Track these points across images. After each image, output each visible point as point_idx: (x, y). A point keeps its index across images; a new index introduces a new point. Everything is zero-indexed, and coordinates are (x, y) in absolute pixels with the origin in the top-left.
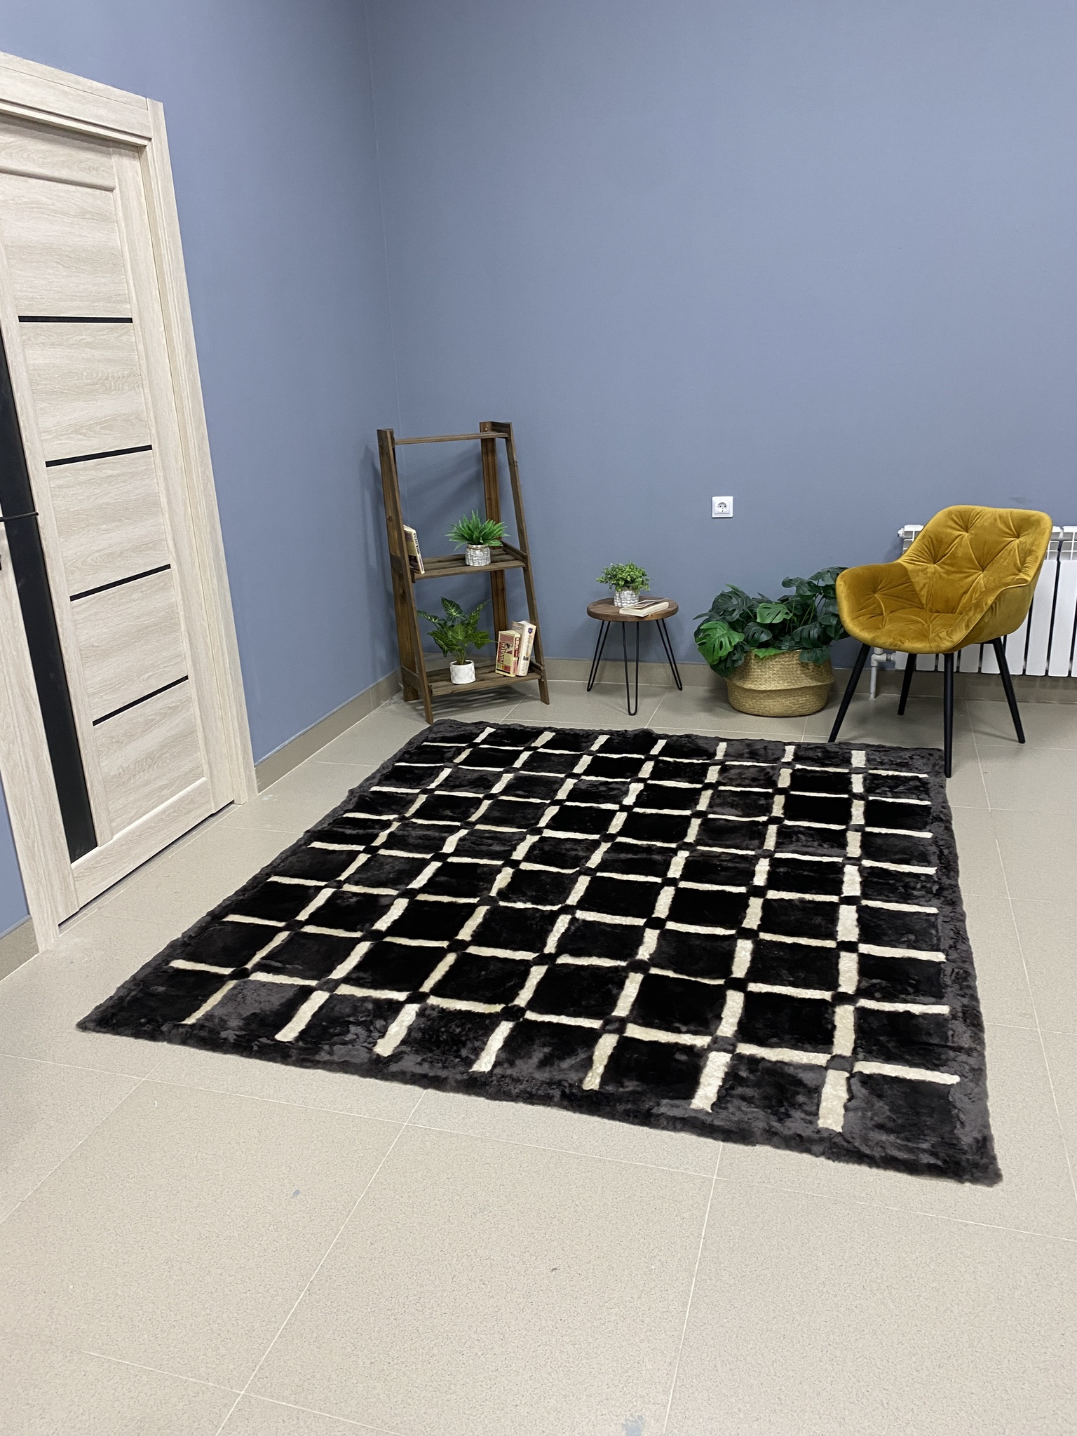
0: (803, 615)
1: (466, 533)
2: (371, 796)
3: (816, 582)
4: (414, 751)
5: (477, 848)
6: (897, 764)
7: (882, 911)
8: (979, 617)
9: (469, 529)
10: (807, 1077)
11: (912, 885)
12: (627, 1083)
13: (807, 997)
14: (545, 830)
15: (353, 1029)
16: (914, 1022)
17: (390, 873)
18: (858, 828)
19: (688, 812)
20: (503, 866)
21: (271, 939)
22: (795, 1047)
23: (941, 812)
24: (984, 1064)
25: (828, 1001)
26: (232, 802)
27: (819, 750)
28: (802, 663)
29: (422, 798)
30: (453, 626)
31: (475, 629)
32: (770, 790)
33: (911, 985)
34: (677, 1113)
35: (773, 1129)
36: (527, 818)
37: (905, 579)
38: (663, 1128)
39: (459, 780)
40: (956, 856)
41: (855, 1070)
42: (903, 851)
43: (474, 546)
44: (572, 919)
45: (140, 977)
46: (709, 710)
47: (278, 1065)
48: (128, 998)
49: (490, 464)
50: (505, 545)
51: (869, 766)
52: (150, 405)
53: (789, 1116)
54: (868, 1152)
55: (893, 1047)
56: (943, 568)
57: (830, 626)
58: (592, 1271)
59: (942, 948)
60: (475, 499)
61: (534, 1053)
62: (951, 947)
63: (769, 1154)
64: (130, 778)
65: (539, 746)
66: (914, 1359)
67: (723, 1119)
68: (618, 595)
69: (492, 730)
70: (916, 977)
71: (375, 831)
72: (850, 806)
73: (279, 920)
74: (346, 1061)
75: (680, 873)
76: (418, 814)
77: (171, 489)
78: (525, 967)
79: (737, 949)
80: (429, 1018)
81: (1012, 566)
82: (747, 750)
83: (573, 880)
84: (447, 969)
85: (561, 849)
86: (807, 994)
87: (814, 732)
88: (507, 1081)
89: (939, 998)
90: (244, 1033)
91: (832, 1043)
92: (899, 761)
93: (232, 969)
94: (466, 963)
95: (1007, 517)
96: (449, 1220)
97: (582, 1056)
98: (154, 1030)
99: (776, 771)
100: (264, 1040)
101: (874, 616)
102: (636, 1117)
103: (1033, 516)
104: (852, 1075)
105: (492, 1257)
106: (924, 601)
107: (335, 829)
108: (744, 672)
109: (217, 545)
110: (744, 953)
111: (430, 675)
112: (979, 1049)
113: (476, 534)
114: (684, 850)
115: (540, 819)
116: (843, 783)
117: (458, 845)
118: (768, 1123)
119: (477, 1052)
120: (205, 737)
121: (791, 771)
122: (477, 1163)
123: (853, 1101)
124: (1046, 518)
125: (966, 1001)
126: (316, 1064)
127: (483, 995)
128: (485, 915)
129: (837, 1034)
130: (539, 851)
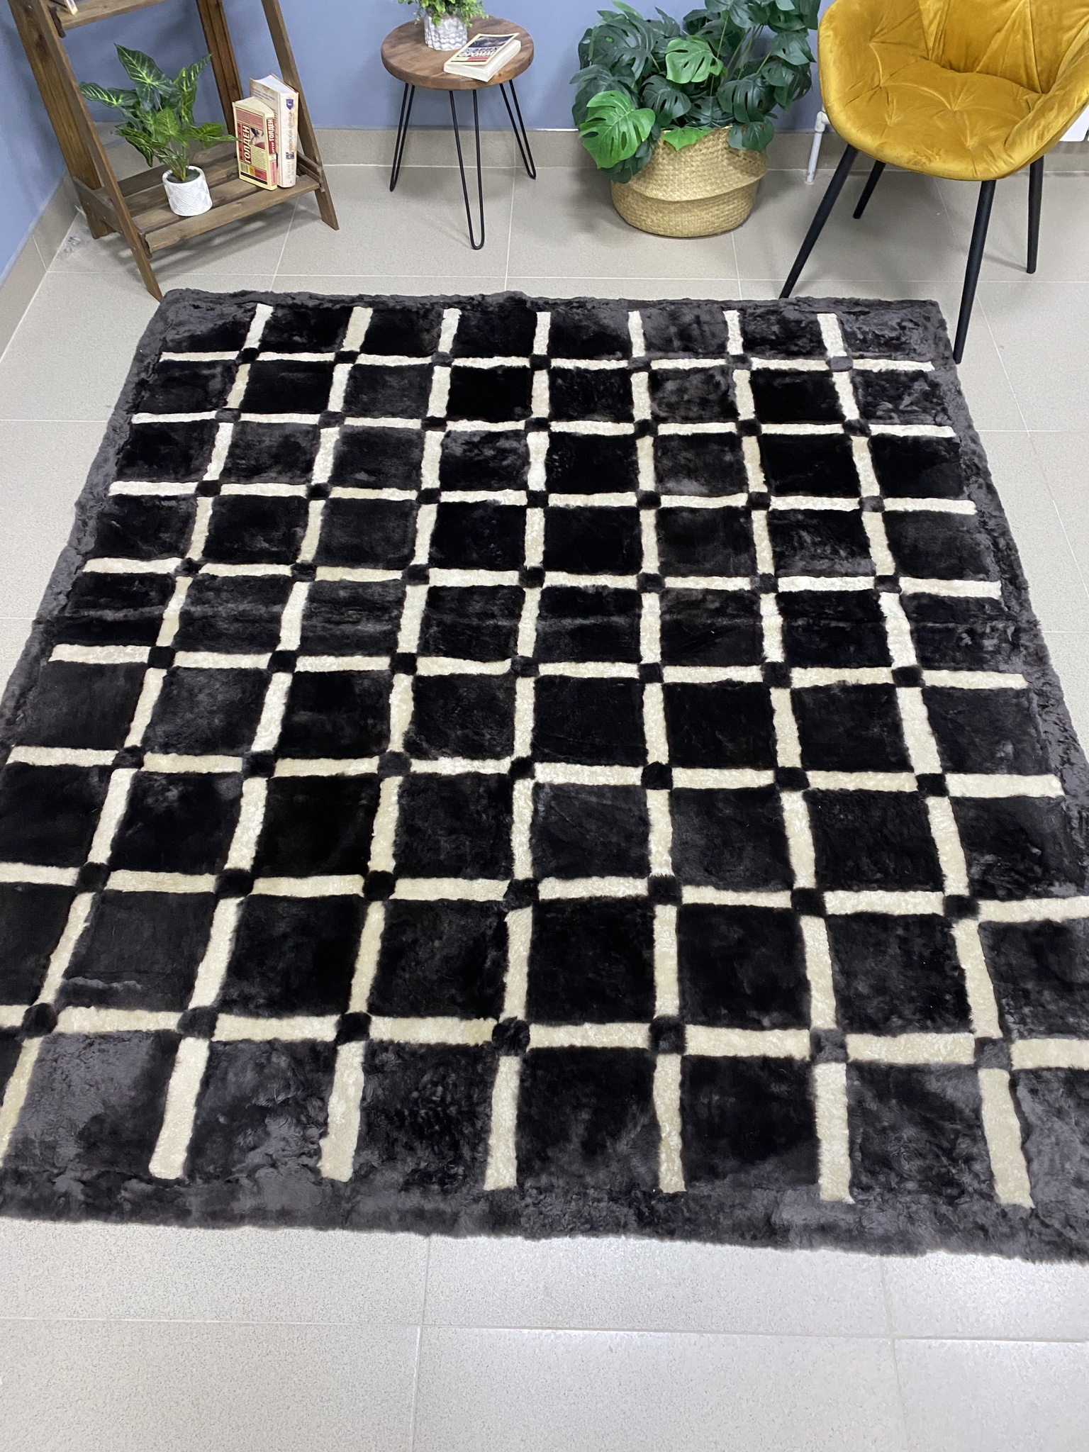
2: (115, 509)
4: (154, 380)
5: (337, 630)
6: (887, 343)
7: (958, 694)
10: (955, 1094)
11: (978, 626)
14: (431, 571)
15: (272, 1125)
17: (212, 714)
18: (873, 503)
19: (630, 498)
20: (392, 669)
21: (62, 923)
23: (974, 452)
25: (939, 915)
27: (773, 318)
28: (731, 147)
29: (206, 508)
32: (733, 427)
33: (1036, 859)
36: (393, 542)
37: (912, 7)
39: (253, 453)
41: (1015, 1064)
44: (534, 789)
46: (589, 227)
51: (850, 351)
53: (958, 1189)
54: (1074, 1238)
59: (1052, 764)
61: (570, 1126)
62: (1063, 763)
65: (357, 347)
68: (432, 25)
69: (268, 312)
70: (1038, 839)
71: (154, 606)
72: (850, 451)
73: (63, 863)
74: (285, 1210)
75: (659, 648)
78: (498, 918)
79: (787, 816)
80: (383, 1070)
82: (673, 331)
83: (509, 691)
84: (377, 947)
85: (468, 615)
88: (548, 1199)
90: (92, 1174)
91: (968, 1008)
92: (886, 334)
93: (22, 1010)
94: (403, 924)
97: (641, 1117)
99: (728, 378)
100: (134, 1184)
102: (751, 1232)
104: (1014, 1076)
106: (931, 43)
107: (82, 607)
108: (647, 169)
110: (798, 825)
114: (650, 590)
115: (414, 543)
116: (825, 396)
117: (304, 628)
118: (936, 1213)
121: (747, 375)
123: (1033, 1137)
126: (234, 1220)
127: (452, 1000)
128: (399, 802)
129: (970, 985)
130: (438, 626)
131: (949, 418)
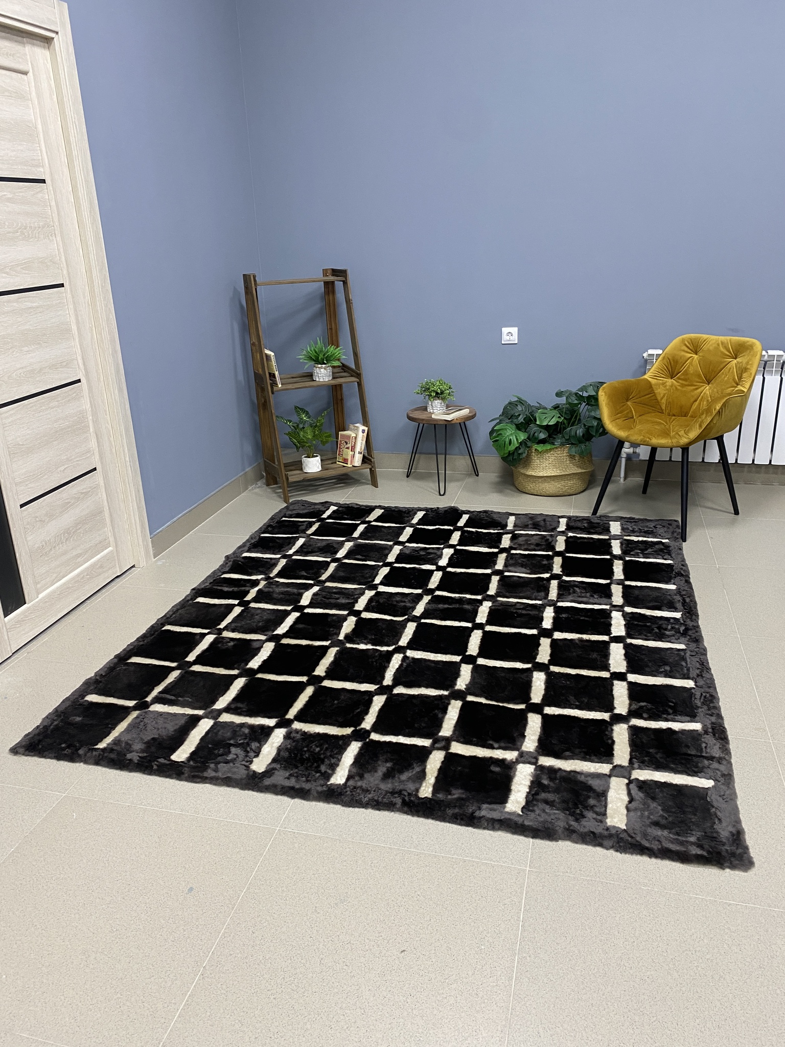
0: (570, 419)
1: (313, 355)
2: (243, 560)
3: (581, 393)
4: (276, 525)
5: (327, 601)
6: (645, 532)
7: (643, 648)
8: (709, 419)
9: (316, 352)
10: (595, 784)
11: (664, 626)
12: (454, 791)
13: (591, 717)
14: (380, 587)
15: (233, 750)
16: (675, 737)
17: (259, 622)
18: (619, 582)
19: (489, 571)
20: (348, 615)
21: (166, 677)
22: (584, 759)
23: (682, 569)
24: (732, 770)
25: (607, 721)
26: (133, 566)
27: (585, 522)
28: (570, 455)
29: (283, 562)
30: (303, 428)
31: (320, 430)
32: (550, 553)
33: (670, 707)
34: (495, 815)
35: (571, 828)
36: (365, 577)
37: (650, 390)
38: (484, 828)
39: (311, 548)
40: (695, 603)
41: (633, 777)
42: (656, 599)
43: (320, 366)
44: (403, 657)
45: (60, 710)
46: (500, 491)
47: (173, 780)
48: (52, 727)
49: (331, 302)
50: (344, 365)
51: (624, 533)
52: (62, 250)
53: (584, 817)
54: (647, 845)
55: (661, 758)
56: (678, 382)
57: (593, 427)
58: (433, 952)
59: (691, 676)
60: (320, 329)
61: (379, 768)
62: (698, 676)
63: (569, 848)
64: (51, 549)
65: (372, 520)
66: (698, 1021)
67: (531, 820)
68: (430, 403)
69: (335, 508)
70: (674, 700)
71: (247, 589)
72: (612, 565)
73: (172, 661)
74: (228, 777)
75: (485, 619)
76: (280, 575)
77: (80, 318)
78: (369, 696)
79: (534, 679)
80: (293, 739)
81: (731, 380)
82: (531, 522)
83: (403, 625)
84: (307, 699)
85: (392, 601)
86: (590, 715)
87: (581, 508)
88: (358, 791)
89: (693, 717)
90: (145, 755)
91: (612, 755)
92: (646, 529)
93: (135, 702)
94: (322, 694)
95: (728, 343)
96: (315, 910)
97: (418, 769)
98: (73, 753)
99: (554, 539)
100: (162, 760)
101: (628, 419)
102: (462, 819)
103: (748, 342)
104: (630, 782)
105: (352, 942)
106: (664, 408)
107: (214, 587)
108: (527, 462)
109: (118, 364)
110: (539, 682)
111: (287, 465)
112: (727, 759)
113: (321, 356)
114: (487, 601)
115: (375, 578)
116: (605, 547)
117: (312, 599)
118: (567, 823)
119: (333, 767)
120: (111, 515)
121: (565, 538)
122: (337, 861)
123: (633, 803)
124: (758, 345)
125: (713, 719)
126: (204, 780)
127: (336, 720)
128: (335, 655)
129: (616, 747)
130: (376, 603)
131: (671, 557)
